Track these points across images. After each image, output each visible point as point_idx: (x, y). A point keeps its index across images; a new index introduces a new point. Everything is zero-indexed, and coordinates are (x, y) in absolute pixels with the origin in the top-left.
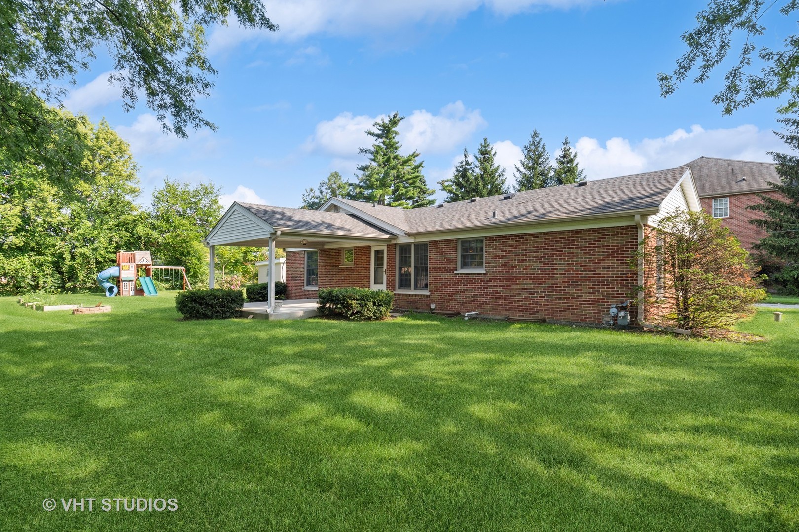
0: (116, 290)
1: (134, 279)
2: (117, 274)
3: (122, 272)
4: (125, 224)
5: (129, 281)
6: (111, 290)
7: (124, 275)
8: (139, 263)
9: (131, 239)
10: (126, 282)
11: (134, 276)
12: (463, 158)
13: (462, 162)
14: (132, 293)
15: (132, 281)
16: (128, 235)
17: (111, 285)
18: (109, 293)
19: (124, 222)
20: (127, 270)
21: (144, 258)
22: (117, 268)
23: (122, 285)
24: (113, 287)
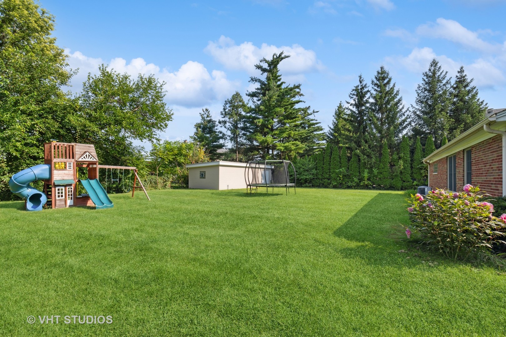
0: (44, 199)
1: (74, 183)
2: (47, 176)
3: (55, 172)
4: (51, 111)
5: (65, 186)
6: (35, 199)
7: (58, 176)
8: (80, 160)
9: (60, 130)
10: (60, 188)
11: (73, 178)
12: (359, 83)
13: (358, 86)
14: (69, 202)
15: (71, 185)
16: (57, 125)
17: (36, 191)
18: (32, 205)
19: (50, 109)
20: (62, 170)
21: (87, 154)
22: (47, 167)
23: (55, 191)
24: (40, 196)
